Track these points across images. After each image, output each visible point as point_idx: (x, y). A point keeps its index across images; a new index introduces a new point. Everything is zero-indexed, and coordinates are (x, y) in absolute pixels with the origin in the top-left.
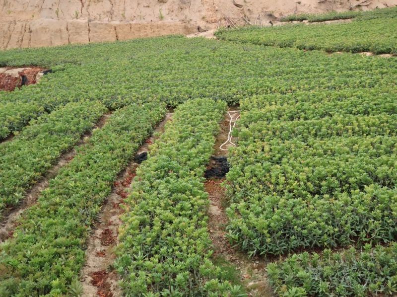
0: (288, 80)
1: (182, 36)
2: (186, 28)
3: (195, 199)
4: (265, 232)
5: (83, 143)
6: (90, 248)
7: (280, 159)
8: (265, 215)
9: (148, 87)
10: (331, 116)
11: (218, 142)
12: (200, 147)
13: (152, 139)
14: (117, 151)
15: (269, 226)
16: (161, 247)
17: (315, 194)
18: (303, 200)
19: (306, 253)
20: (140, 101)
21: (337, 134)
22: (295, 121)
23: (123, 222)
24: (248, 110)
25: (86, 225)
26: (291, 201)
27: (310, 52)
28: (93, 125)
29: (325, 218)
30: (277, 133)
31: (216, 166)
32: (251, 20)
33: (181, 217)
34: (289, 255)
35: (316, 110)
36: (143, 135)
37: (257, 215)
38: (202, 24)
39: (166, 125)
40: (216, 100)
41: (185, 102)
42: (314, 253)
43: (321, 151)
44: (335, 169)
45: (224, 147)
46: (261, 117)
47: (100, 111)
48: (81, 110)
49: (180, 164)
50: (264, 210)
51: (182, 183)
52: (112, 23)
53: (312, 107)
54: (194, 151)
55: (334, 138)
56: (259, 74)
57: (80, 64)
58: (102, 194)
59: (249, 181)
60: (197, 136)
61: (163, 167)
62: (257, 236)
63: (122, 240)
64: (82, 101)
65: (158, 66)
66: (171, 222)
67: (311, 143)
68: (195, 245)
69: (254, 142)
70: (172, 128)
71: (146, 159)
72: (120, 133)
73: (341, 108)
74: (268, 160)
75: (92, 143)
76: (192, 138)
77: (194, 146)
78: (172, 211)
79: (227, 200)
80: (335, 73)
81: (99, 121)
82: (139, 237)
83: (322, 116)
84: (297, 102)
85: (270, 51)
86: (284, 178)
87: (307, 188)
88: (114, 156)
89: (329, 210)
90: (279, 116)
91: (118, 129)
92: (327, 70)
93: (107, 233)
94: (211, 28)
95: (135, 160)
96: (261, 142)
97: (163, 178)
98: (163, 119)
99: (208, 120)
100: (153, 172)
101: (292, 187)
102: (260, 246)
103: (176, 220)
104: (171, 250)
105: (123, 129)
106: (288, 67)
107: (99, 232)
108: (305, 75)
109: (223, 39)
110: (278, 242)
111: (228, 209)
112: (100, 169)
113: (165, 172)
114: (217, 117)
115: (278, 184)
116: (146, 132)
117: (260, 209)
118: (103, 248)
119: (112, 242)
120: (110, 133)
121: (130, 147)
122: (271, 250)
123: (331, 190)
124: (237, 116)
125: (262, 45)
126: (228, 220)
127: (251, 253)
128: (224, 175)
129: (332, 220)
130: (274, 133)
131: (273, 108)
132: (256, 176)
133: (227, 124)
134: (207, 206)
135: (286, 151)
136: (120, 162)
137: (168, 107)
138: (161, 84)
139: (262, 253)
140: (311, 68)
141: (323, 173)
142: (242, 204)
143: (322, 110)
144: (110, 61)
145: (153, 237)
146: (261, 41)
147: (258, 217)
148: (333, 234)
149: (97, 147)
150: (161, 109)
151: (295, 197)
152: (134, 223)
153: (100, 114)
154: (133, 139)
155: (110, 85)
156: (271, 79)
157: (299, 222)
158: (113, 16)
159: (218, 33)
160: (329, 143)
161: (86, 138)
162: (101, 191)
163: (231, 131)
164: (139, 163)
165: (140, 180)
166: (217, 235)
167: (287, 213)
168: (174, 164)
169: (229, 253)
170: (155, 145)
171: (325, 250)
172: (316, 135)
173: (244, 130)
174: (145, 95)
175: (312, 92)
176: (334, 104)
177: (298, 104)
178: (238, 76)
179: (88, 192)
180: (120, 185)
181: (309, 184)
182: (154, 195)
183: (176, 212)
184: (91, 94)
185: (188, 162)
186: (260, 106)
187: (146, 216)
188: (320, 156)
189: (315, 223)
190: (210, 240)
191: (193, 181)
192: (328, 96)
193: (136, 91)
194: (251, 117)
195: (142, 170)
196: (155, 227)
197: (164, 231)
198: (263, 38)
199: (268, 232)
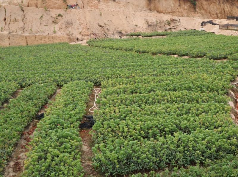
0: (130, 70)
1: (67, 44)
2: (69, 38)
3: (73, 141)
4: (116, 161)
5: (4, 108)
6: (6, 174)
7: (125, 117)
8: (116, 151)
9: (45, 73)
10: (155, 91)
11: (88, 107)
12: (77, 110)
13: (47, 105)
14: (26, 113)
15: (118, 158)
16: (51, 172)
17: (145, 138)
18: (139, 141)
19: (140, 174)
20: (40, 82)
21: (159, 102)
22: (134, 95)
23: (27, 157)
24: (106, 88)
25: (4, 159)
26: (131, 142)
27: (143, 54)
28: (10, 96)
29: (151, 152)
30: (124, 102)
31: (87, 121)
32: (109, 35)
33: (64, 153)
34: (130, 175)
35: (146, 88)
36: (42, 103)
37: (111, 151)
38: (79, 37)
39: (56, 97)
40: (87, 82)
41: (68, 83)
42: (145, 173)
43: (149, 112)
44: (157, 123)
45: (92, 110)
46: (114, 92)
47: (15, 88)
48: (3, 87)
49: (64, 120)
50: (115, 148)
51: (66, 132)
52: (24, 34)
53: (144, 86)
54: (73, 112)
55: (156, 105)
56: (113, 66)
57: (3, 59)
58: (14, 140)
59: (106, 131)
60: (75, 103)
61: (54, 122)
62: (111, 164)
63: (26, 168)
64: (3, 81)
65: (52, 61)
66: (58, 157)
67: (143, 108)
68: (73, 170)
69: (110, 107)
70: (60, 99)
71: (44, 117)
72: (27, 101)
73: (161, 87)
74: (118, 118)
75: (9, 108)
76: (72, 105)
77: (73, 109)
78: (59, 150)
79: (93, 142)
80: (157, 66)
81: (14, 94)
82: (37, 166)
83: (150, 91)
84: (135, 83)
85: (119, 53)
86: (127, 128)
87: (140, 135)
88: (23, 116)
89: (153, 148)
90: (125, 92)
91: (26, 99)
92: (153, 65)
93: (17, 164)
94: (85, 39)
95: (36, 118)
96: (113, 107)
97: (54, 129)
98: (55, 93)
99: (82, 94)
100: (47, 126)
101: (132, 134)
102: (113, 170)
103: (61, 155)
104: (57, 174)
105: (29, 99)
106: (130, 62)
107: (12, 164)
108: (140, 68)
109: (92, 45)
110: (123, 167)
111: (93, 148)
112: (14, 124)
113: (55, 125)
114: (87, 92)
115: (123, 132)
116: (44, 101)
117: (113, 148)
118: (14, 174)
119: (20, 170)
120: (21, 102)
121: (34, 110)
122: (119, 172)
123: (154, 135)
124: (99, 91)
125: (115, 50)
126: (94, 154)
127: (107, 174)
128: (91, 127)
129: (155, 153)
130: (121, 102)
131: (121, 86)
132: (110, 127)
133: (93, 96)
134: (81, 146)
135: (129, 113)
136: (27, 119)
137: (58, 85)
138: (53, 72)
139: (114, 174)
140: (143, 63)
141: (150, 125)
142: (102, 144)
143: (149, 88)
144: (22, 57)
145: (46, 166)
146: (115, 47)
147: (111, 153)
148: (156, 162)
149: (12, 110)
150: (53, 87)
151: (134, 140)
152: (34, 157)
153: (15, 90)
154: (35, 105)
155: (22, 72)
156: (120, 69)
157: (136, 155)
158: (25, 30)
159: (89, 42)
160: (154, 108)
161: (5, 105)
162: (14, 138)
163: (96, 100)
164: (39, 120)
165: (39, 130)
166: (86, 164)
167: (129, 150)
168: (61, 120)
169: (94, 175)
170: (49, 109)
171: (151, 172)
172: (146, 103)
173: (104, 100)
174: (43, 78)
175: (144, 77)
176: (156, 84)
177: (136, 84)
178: (101, 67)
179: (5, 139)
180: (27, 134)
181: (142, 132)
182: (47, 140)
183: (61, 150)
184: (10, 78)
185: (70, 119)
186: (114, 85)
187: (42, 153)
188: (148, 115)
189: (145, 155)
190: (82, 167)
191: (72, 130)
192: (153, 79)
193: (38, 76)
194: (108, 92)
195: (41, 124)
196: (47, 160)
197: (54, 163)
198: (115, 45)
199: (118, 162)
